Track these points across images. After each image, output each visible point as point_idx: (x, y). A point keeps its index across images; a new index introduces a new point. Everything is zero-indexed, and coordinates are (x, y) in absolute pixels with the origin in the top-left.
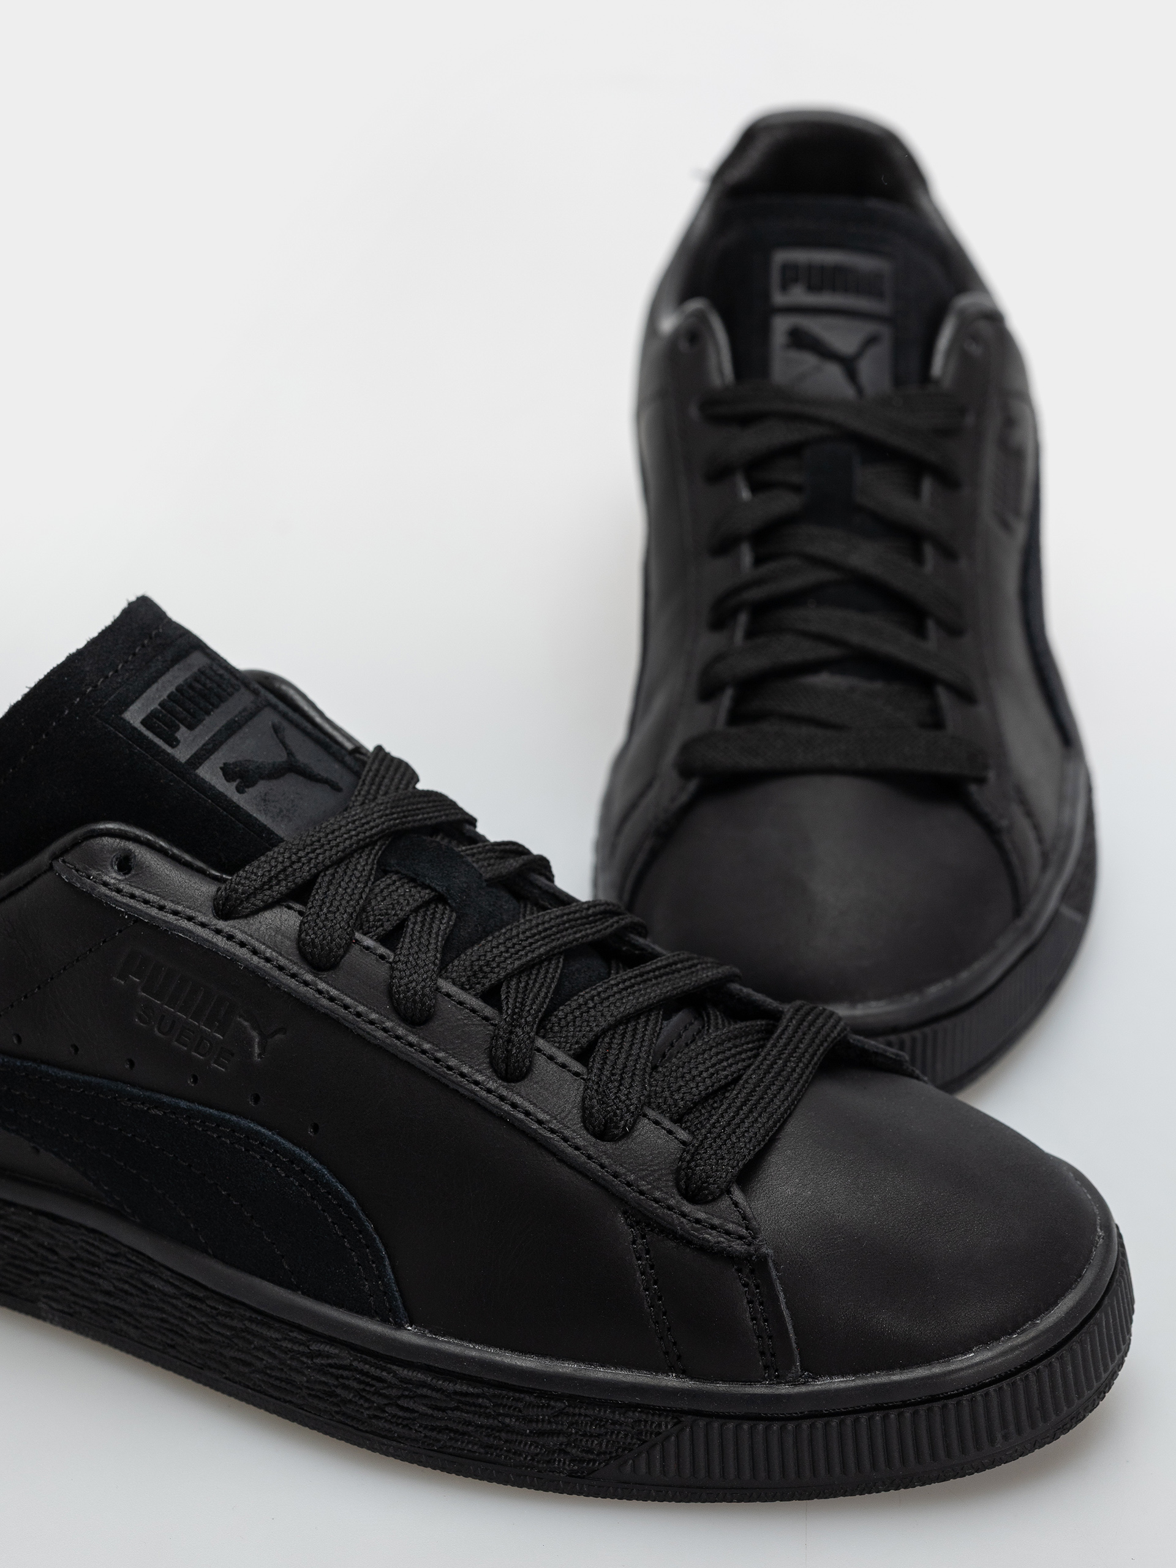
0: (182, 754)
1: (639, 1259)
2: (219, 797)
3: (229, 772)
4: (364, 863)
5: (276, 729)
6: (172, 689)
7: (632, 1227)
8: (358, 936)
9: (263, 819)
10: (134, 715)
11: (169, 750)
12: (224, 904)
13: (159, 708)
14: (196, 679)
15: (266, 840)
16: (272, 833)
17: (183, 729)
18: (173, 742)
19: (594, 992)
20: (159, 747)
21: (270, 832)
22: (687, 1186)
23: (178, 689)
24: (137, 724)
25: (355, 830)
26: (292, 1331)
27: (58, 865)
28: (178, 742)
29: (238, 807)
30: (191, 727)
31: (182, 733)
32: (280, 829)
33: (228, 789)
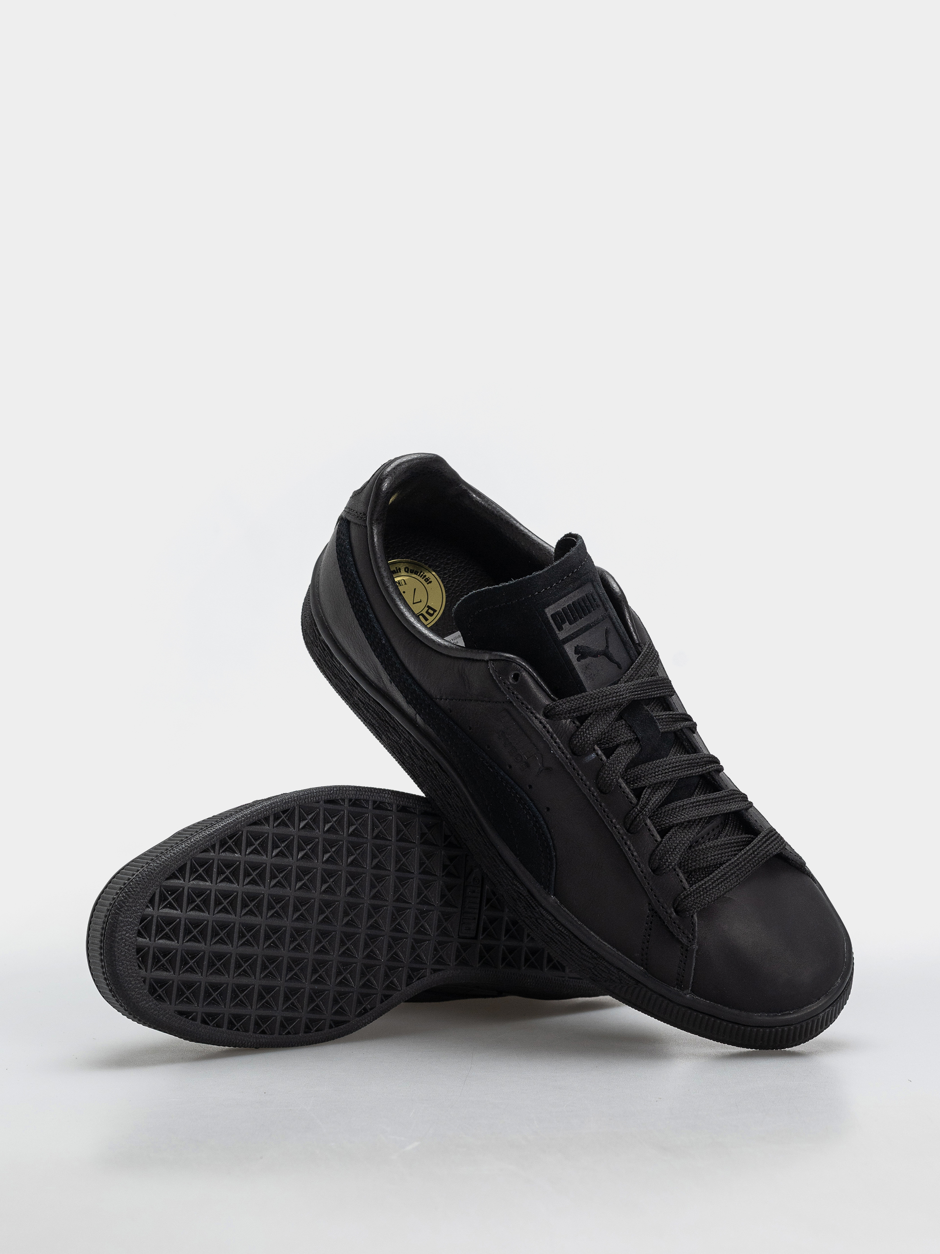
0: (561, 635)
1: (647, 924)
2: (568, 661)
3: (577, 650)
4: (614, 714)
5: (607, 632)
6: (571, 602)
7: (650, 910)
8: (596, 747)
9: (581, 676)
10: (549, 611)
11: (557, 632)
12: (548, 712)
13: (561, 611)
14: (583, 599)
15: (579, 688)
16: (583, 685)
17: (567, 623)
18: (560, 628)
19: (681, 804)
20: (554, 630)
21: (582, 685)
22: (677, 907)
23: (573, 603)
24: (549, 616)
25: (616, 697)
26: (509, 871)
27: (490, 665)
28: (562, 629)
29: (574, 669)
30: (570, 624)
31: (566, 625)
32: (587, 684)
33: (573, 657)
